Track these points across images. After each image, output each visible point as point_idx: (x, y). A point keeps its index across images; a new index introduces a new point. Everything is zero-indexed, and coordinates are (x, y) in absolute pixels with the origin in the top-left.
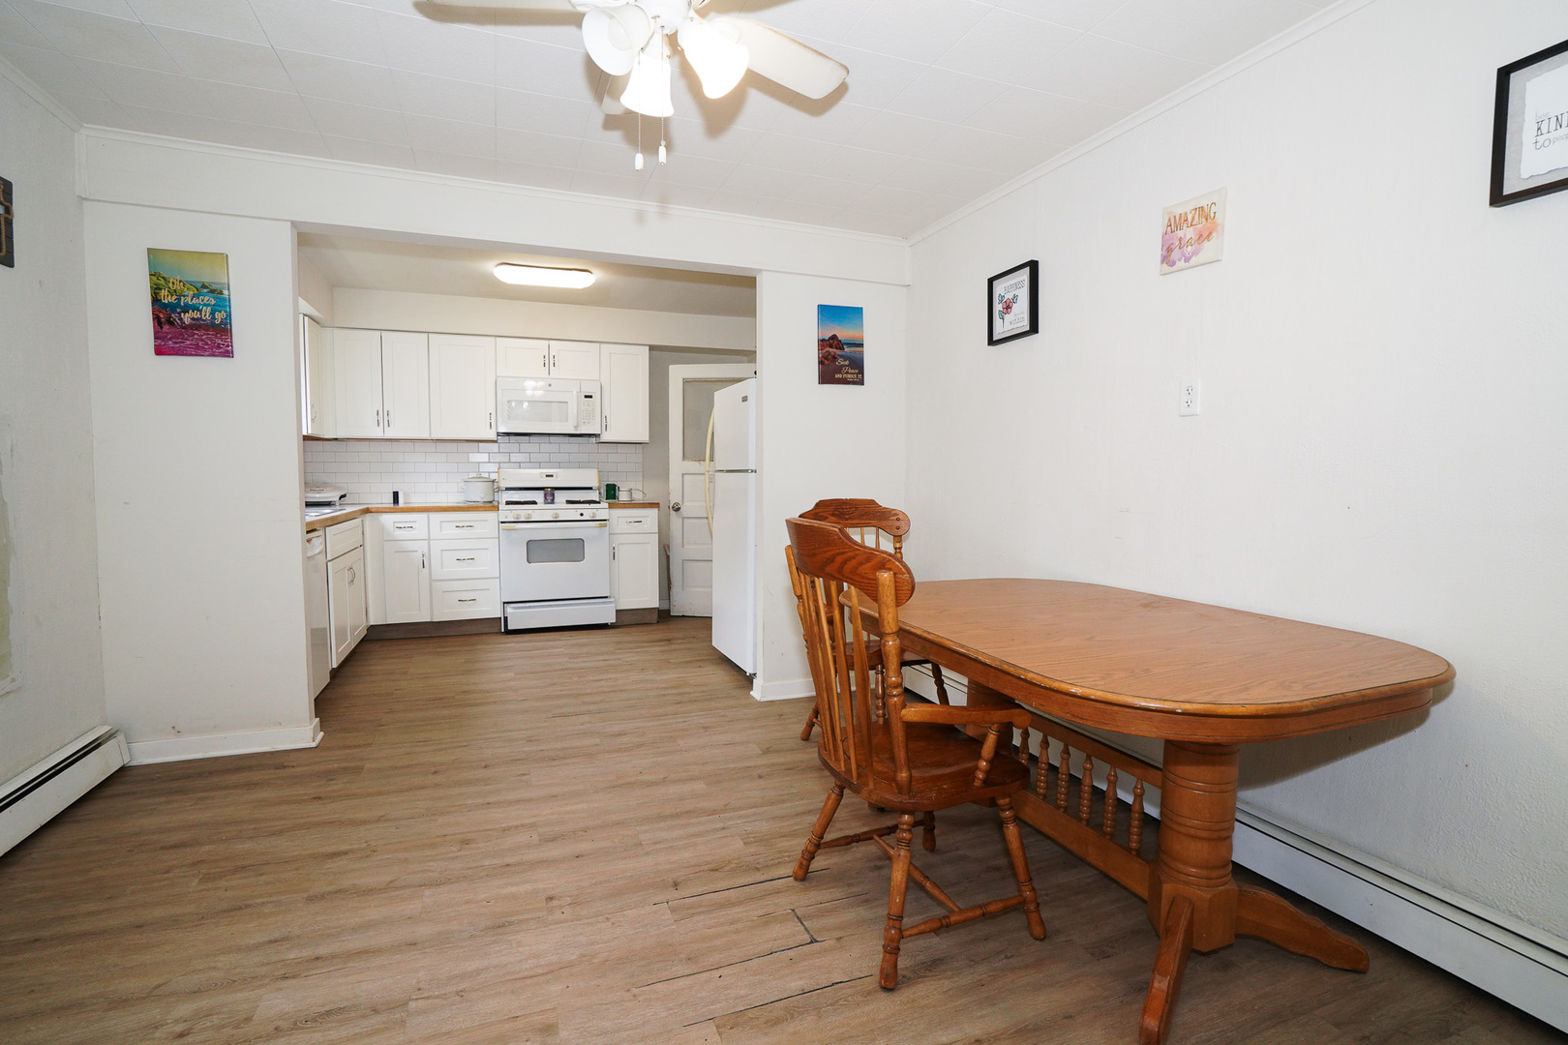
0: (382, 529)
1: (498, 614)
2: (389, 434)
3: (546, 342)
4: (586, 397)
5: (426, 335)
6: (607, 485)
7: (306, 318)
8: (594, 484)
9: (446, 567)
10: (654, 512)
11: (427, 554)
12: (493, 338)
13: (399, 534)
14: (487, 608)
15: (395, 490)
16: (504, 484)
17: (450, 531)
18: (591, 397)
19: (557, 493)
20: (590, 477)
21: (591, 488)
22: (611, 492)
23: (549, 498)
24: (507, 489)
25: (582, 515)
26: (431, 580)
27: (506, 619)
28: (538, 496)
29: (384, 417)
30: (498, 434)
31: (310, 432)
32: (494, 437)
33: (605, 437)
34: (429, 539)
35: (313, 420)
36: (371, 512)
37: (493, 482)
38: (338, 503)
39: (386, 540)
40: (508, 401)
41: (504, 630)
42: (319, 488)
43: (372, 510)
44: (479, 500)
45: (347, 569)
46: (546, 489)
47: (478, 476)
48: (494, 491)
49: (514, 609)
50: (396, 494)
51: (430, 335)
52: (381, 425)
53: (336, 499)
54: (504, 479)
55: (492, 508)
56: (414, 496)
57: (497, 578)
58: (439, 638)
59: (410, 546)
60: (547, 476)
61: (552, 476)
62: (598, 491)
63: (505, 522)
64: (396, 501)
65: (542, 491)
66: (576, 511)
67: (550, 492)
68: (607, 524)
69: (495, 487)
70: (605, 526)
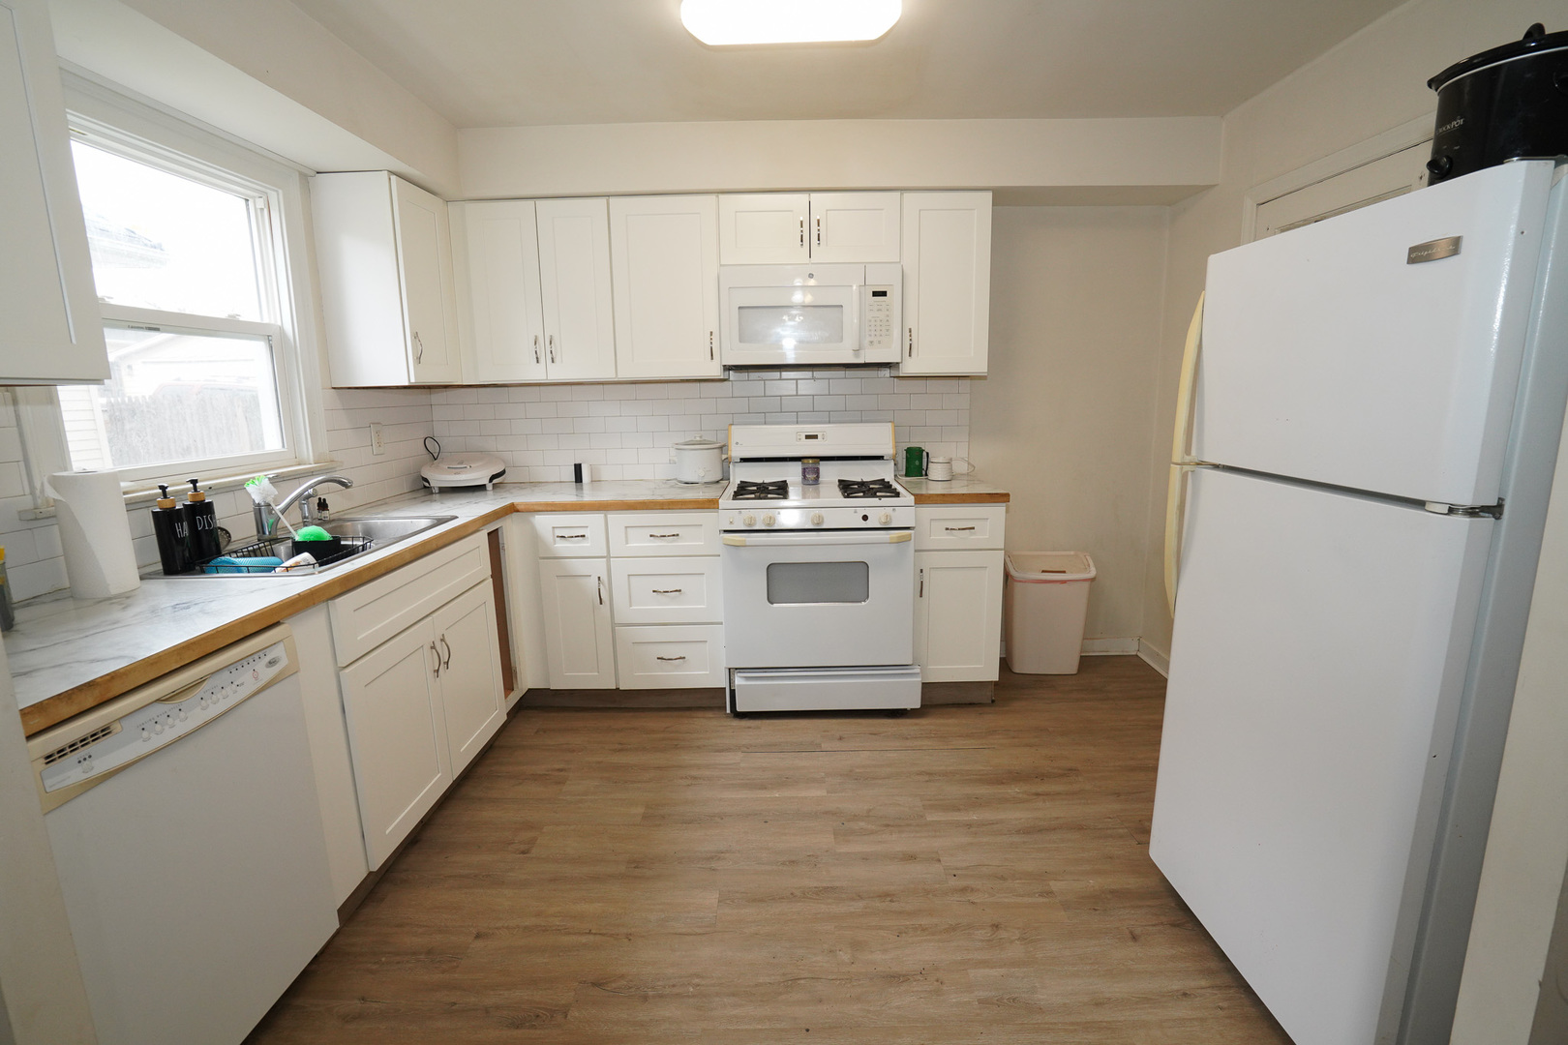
0: (535, 539)
1: (723, 683)
2: (556, 374)
3: (803, 198)
4: (876, 294)
5: (603, 201)
6: (909, 451)
7: (393, 178)
8: (886, 449)
9: (636, 604)
10: (997, 512)
11: (604, 578)
12: (713, 197)
13: (562, 547)
14: (702, 673)
15: (577, 463)
16: (737, 452)
17: (641, 543)
18: (884, 294)
19: (824, 467)
20: (879, 438)
21: (880, 458)
22: (915, 462)
23: (811, 477)
24: (744, 460)
25: (865, 518)
26: (614, 625)
27: (733, 692)
28: (792, 474)
29: (545, 349)
30: (728, 368)
31: (413, 380)
32: (716, 371)
33: (909, 368)
34: (608, 557)
35: (418, 359)
36: (518, 511)
37: (723, 448)
38: (489, 487)
39: (541, 556)
40: (740, 308)
41: (728, 711)
42: (462, 463)
43: (519, 507)
44: (697, 481)
45: (427, 648)
46: (806, 461)
47: (698, 439)
48: (726, 463)
49: (747, 678)
50: (578, 468)
51: (612, 200)
52: (542, 360)
53: (485, 481)
54: (737, 443)
55: (711, 504)
56: (606, 474)
57: (721, 623)
58: (631, 714)
59: (579, 567)
60: (808, 437)
61: (815, 437)
62: (892, 463)
63: (725, 531)
64: (578, 478)
65: (800, 463)
66: (856, 512)
67: (812, 466)
68: (910, 535)
69: (724, 457)
70: (908, 539)
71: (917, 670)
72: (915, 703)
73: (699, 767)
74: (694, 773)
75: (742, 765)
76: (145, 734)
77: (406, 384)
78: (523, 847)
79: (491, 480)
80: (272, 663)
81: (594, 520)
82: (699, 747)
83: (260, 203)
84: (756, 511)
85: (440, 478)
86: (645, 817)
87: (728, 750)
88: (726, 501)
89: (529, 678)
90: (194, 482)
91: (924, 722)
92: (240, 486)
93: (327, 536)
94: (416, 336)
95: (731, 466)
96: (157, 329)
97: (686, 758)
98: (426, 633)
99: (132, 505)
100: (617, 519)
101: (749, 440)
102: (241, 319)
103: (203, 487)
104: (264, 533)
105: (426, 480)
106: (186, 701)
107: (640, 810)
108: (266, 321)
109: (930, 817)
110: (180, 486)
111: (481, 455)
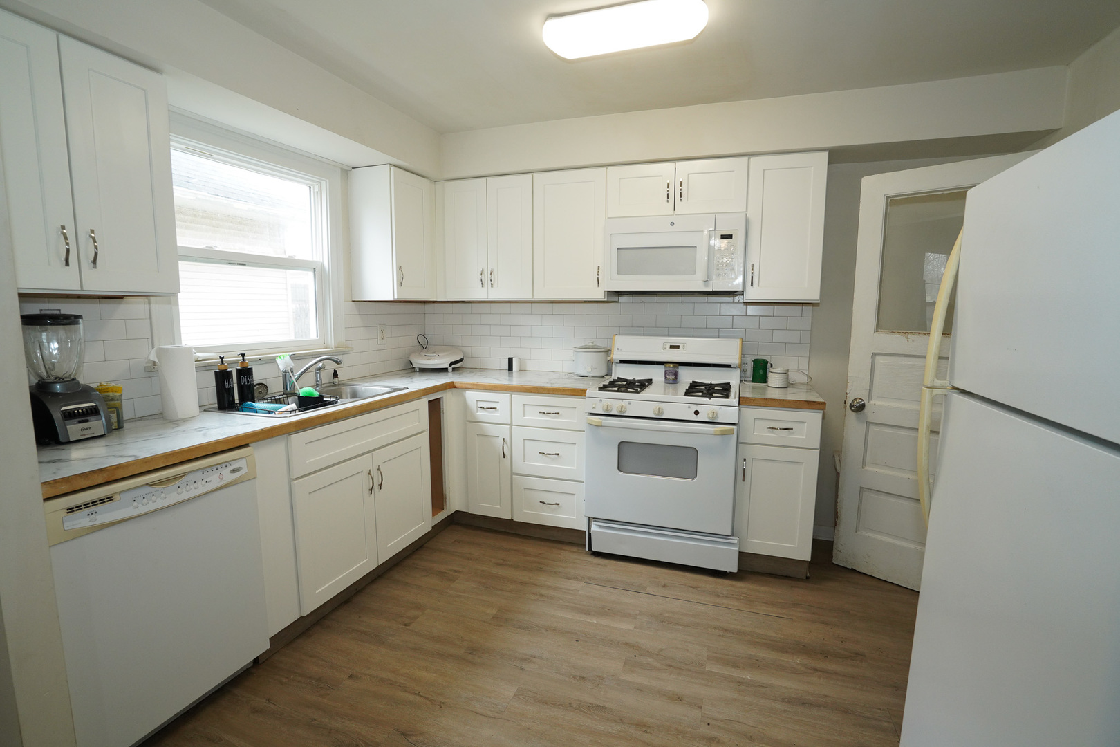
0: (465, 407)
1: (585, 528)
2: (494, 294)
3: (671, 165)
4: (724, 237)
5: (530, 175)
6: (755, 362)
7: (392, 168)
8: (734, 360)
9: (529, 461)
10: (815, 417)
11: (507, 439)
12: (604, 169)
13: (482, 415)
14: (570, 517)
15: (511, 357)
16: (617, 355)
17: (533, 417)
18: (730, 237)
19: (682, 371)
20: (729, 351)
21: (729, 366)
22: (760, 371)
23: (671, 377)
24: (622, 362)
25: (697, 413)
26: (512, 474)
27: (590, 534)
28: (657, 374)
29: (488, 279)
30: (610, 293)
31: (396, 297)
32: (600, 295)
33: (751, 295)
34: (511, 425)
35: (401, 284)
36: (455, 387)
37: (608, 352)
38: (450, 369)
39: (469, 420)
40: (618, 249)
41: (587, 549)
42: (434, 353)
43: (456, 385)
44: (586, 375)
45: (365, 473)
46: (667, 365)
47: (591, 344)
48: (610, 363)
49: (601, 527)
50: (510, 360)
51: (535, 175)
52: (485, 285)
53: (447, 366)
54: (618, 349)
55: (581, 393)
56: (530, 366)
57: (583, 482)
58: (522, 540)
59: (491, 430)
60: (672, 347)
61: (678, 347)
62: (739, 371)
63: (592, 414)
64: (510, 368)
65: (663, 366)
66: (689, 407)
67: (673, 369)
68: (733, 429)
69: (609, 358)
70: (731, 433)
71: (735, 540)
72: (733, 567)
73: (548, 587)
74: (543, 591)
75: (580, 592)
76: (135, 504)
77: (392, 299)
78: (407, 621)
79: (450, 365)
80: (234, 471)
81: (503, 397)
82: (555, 573)
83: (317, 188)
84: (617, 400)
85: (421, 362)
86: (495, 617)
87: (575, 578)
88: (593, 391)
89: (455, 503)
90: (243, 355)
91: (739, 584)
92: (272, 361)
93: (316, 394)
94: (400, 269)
95: (613, 365)
96: (245, 265)
97: (543, 579)
98: (365, 463)
99: (201, 367)
100: (519, 399)
101: (627, 347)
102: (296, 258)
103: (248, 359)
104: (287, 389)
105: (411, 363)
106: (166, 488)
107: (494, 611)
108: (315, 259)
109: (710, 667)
110: (233, 358)
111: (450, 347)
